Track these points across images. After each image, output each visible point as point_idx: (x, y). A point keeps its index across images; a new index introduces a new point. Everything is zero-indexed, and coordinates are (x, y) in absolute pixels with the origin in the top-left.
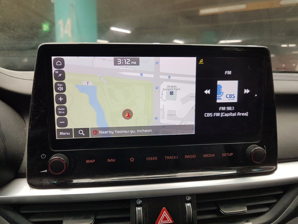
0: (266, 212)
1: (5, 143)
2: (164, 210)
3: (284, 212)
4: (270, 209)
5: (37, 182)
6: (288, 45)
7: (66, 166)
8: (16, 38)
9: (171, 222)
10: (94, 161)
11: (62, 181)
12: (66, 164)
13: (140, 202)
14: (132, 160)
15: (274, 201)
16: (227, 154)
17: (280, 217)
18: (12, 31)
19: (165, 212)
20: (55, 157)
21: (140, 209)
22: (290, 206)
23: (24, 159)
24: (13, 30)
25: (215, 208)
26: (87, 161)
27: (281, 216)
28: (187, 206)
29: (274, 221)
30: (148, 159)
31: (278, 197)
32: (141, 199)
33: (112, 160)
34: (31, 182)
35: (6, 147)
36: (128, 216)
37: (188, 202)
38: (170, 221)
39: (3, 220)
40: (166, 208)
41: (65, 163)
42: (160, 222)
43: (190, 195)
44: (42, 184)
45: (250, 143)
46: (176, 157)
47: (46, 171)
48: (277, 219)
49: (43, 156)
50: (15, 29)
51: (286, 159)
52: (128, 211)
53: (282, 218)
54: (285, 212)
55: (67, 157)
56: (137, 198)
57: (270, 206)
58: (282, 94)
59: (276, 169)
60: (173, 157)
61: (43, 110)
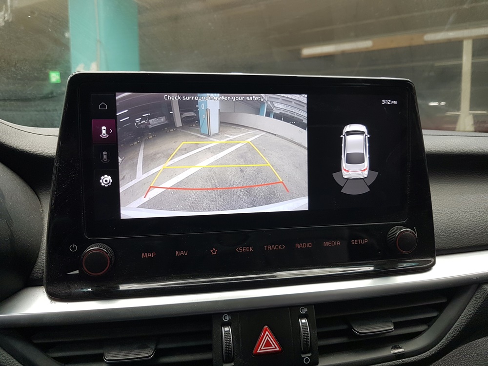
0: (423, 331)
1: (11, 228)
2: (266, 330)
3: (450, 331)
4: (429, 326)
5: (62, 290)
6: (439, 102)
7: (111, 262)
8: (19, 79)
9: (278, 349)
10: (154, 254)
11: (103, 288)
12: (110, 259)
13: (227, 318)
14: (214, 251)
15: (435, 314)
16: (359, 240)
17: (445, 338)
18: (13, 69)
19: (267, 333)
20: (92, 248)
21: (228, 330)
22: (459, 320)
23: (40, 256)
24: (15, 66)
25: (345, 327)
26: (144, 256)
27: (446, 336)
28: (302, 323)
29: (435, 346)
30: (238, 250)
31: (440, 308)
32: (229, 313)
33: (182, 253)
34: (52, 291)
35: (12, 234)
36: (209, 342)
37: (303, 317)
38: (276, 348)
39: (4, 355)
40: (269, 327)
41: (108, 258)
42: (260, 350)
43: (306, 305)
44: (71, 293)
45: (394, 224)
46: (282, 247)
47: (77, 272)
48: (441, 342)
49: (73, 247)
50: (18, 65)
51: (448, 249)
52: (209, 334)
53: (448, 340)
54: (452, 330)
55: (112, 248)
56: (223, 312)
57: (429, 322)
58: (435, 154)
59: (434, 264)
60: (277, 247)
61: (74, 174)
